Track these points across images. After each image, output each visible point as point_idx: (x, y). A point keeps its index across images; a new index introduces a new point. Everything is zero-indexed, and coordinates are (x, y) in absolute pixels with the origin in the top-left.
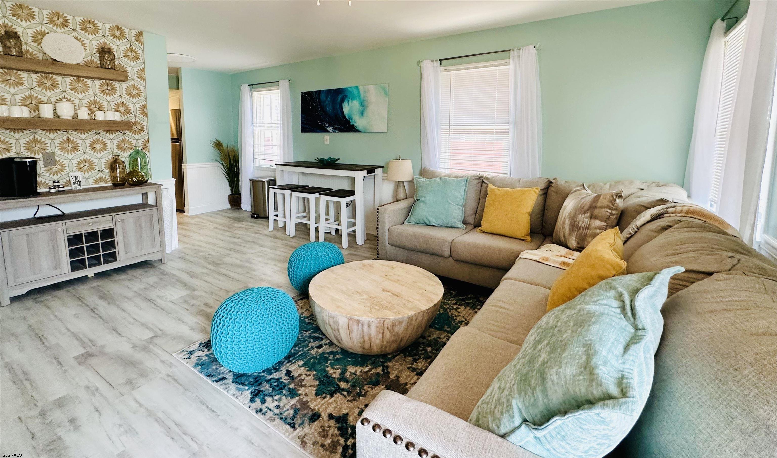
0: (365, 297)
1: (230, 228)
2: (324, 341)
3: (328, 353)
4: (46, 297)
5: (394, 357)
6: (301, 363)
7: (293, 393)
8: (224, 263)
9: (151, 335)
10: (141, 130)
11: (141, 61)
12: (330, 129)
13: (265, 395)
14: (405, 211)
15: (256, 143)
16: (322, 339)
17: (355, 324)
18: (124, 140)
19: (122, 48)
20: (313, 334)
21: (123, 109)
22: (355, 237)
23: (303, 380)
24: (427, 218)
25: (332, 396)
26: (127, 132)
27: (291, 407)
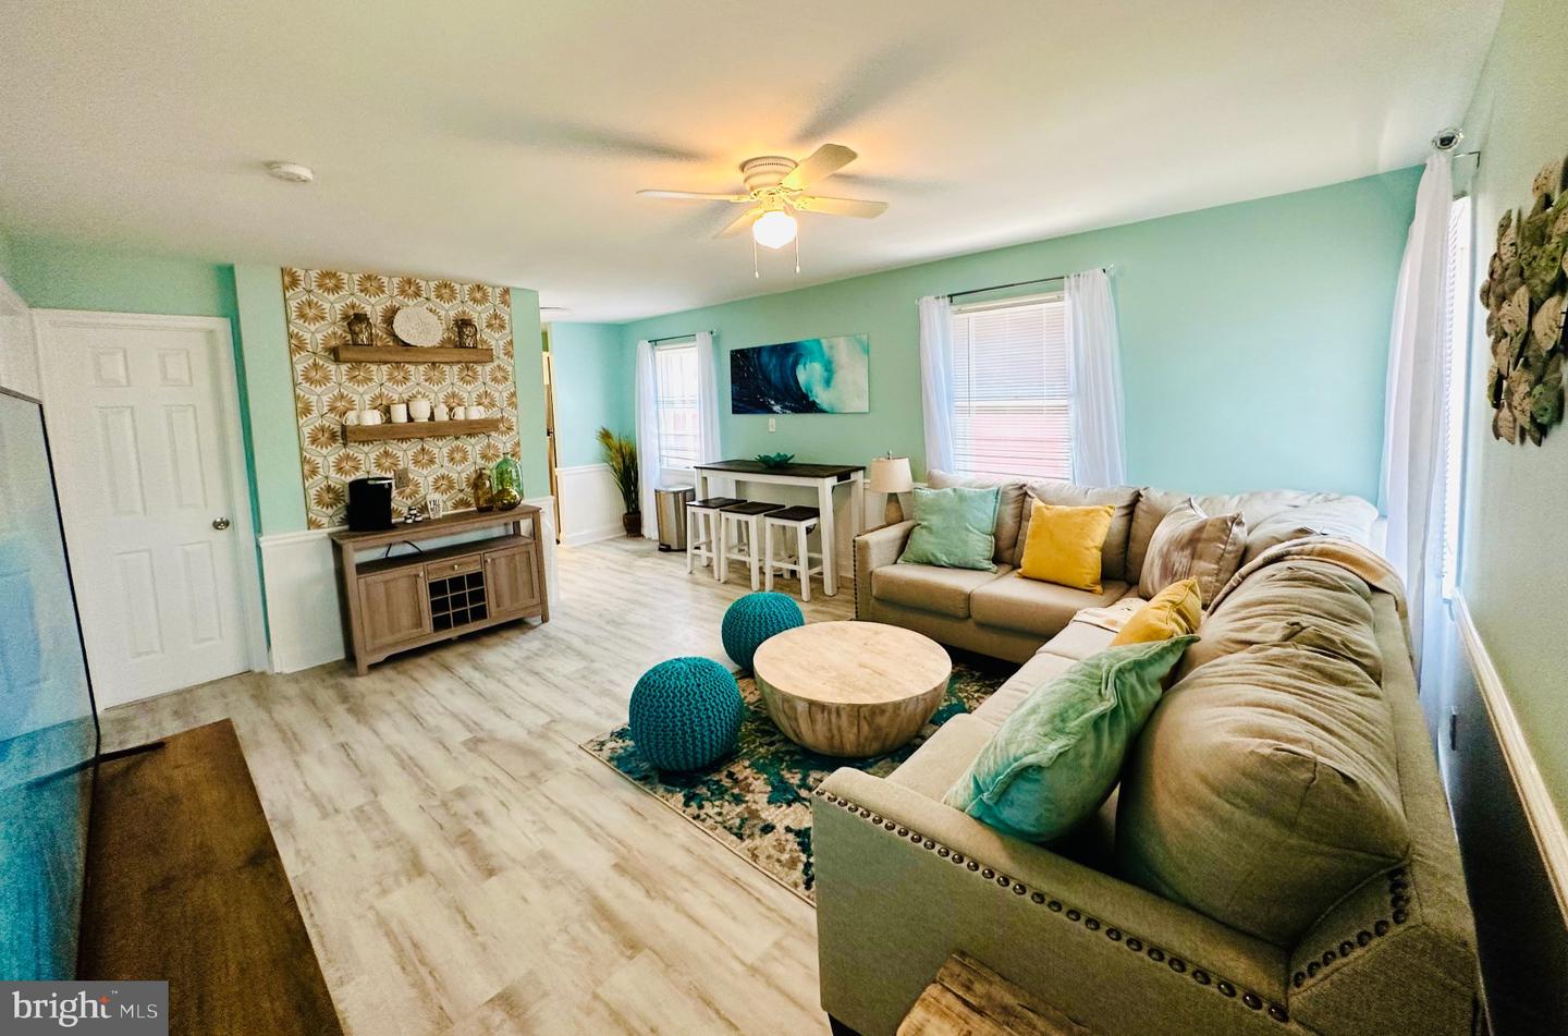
0: (834, 674)
1: (629, 567)
2: (777, 736)
3: (782, 752)
4: (409, 665)
5: (876, 762)
6: (747, 763)
7: (738, 800)
8: (629, 623)
9: (548, 719)
10: (510, 429)
11: (507, 331)
12: (777, 408)
13: (703, 799)
14: (898, 543)
15: (662, 431)
16: (775, 734)
17: (819, 712)
18: (489, 446)
19: (484, 316)
20: (762, 727)
21: (486, 401)
22: (821, 582)
23: (751, 785)
24: (933, 555)
25: (789, 805)
26: (493, 434)
27: (737, 815)
